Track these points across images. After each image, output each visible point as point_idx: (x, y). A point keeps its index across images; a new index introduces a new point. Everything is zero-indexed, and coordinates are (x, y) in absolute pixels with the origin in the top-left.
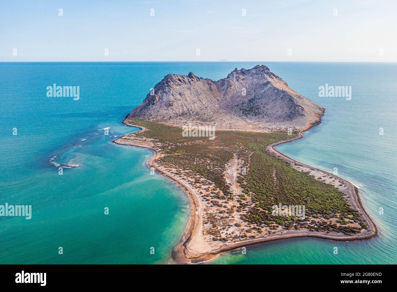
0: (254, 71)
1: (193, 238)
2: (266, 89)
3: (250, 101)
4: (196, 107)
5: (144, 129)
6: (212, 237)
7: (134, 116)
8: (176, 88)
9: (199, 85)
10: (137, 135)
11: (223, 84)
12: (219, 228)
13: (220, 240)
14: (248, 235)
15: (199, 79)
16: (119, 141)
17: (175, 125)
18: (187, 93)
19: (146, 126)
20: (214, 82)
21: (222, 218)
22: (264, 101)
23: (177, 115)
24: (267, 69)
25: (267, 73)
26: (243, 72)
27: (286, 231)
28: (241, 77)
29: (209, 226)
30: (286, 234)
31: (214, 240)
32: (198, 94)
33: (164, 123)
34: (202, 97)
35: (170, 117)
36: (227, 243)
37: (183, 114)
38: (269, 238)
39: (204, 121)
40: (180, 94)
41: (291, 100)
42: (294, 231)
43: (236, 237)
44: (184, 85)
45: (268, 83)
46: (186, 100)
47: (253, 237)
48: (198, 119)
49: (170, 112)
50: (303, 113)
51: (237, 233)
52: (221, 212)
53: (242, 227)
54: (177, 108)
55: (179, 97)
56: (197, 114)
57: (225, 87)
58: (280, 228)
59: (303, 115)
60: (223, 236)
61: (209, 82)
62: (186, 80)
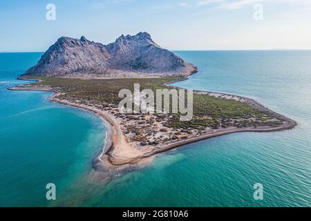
0: (138, 37)
1: (116, 147)
2: (150, 49)
3: (137, 59)
4: (91, 64)
5: (41, 81)
6: (139, 143)
8: (69, 49)
9: (91, 47)
11: (112, 48)
12: (144, 135)
13: (150, 144)
14: (179, 136)
15: (90, 43)
17: (72, 78)
18: (81, 53)
20: (105, 46)
21: (143, 127)
22: (149, 58)
23: (73, 71)
24: (149, 35)
25: (149, 39)
26: (129, 37)
27: (215, 130)
28: (128, 41)
29: (131, 134)
30: (217, 132)
31: (142, 145)
32: (91, 55)
34: (95, 57)
35: (66, 73)
36: (158, 146)
37: (78, 70)
38: (201, 137)
40: (74, 54)
41: (172, 55)
42: (222, 129)
43: (166, 140)
44: (77, 47)
45: (151, 45)
46: (81, 59)
47: (185, 138)
48: (94, 73)
49: (66, 69)
51: (166, 136)
52: (140, 123)
53: (169, 132)
54: (72, 65)
55: (73, 56)
56: (92, 69)
57: (115, 49)
58: (208, 128)
59: (184, 66)
60: (152, 140)
61: (100, 46)
62: (79, 43)
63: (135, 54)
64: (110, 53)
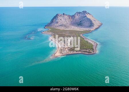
0: (82, 13)
2: (85, 18)
3: (80, 22)
4: (65, 23)
5: (50, 29)
7: (48, 26)
8: (59, 18)
9: (66, 17)
10: (48, 31)
11: (73, 17)
15: (66, 15)
16: (43, 33)
17: (58, 28)
18: (63, 19)
19: (51, 29)
20: (71, 16)
22: (84, 22)
23: (59, 26)
25: (86, 13)
26: (79, 13)
28: (79, 14)
32: (66, 20)
33: (55, 28)
34: (67, 20)
35: (57, 26)
37: (61, 25)
39: (66, 27)
40: (61, 20)
41: (91, 21)
44: (62, 17)
45: (86, 16)
48: (65, 27)
50: (94, 25)
54: (59, 24)
55: (60, 20)
56: (65, 25)
59: (94, 26)
61: (69, 16)
62: (62, 15)
63: (80, 19)
64: (72, 19)
